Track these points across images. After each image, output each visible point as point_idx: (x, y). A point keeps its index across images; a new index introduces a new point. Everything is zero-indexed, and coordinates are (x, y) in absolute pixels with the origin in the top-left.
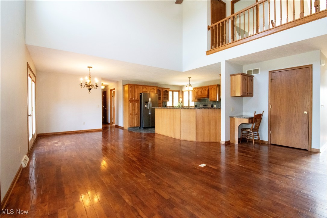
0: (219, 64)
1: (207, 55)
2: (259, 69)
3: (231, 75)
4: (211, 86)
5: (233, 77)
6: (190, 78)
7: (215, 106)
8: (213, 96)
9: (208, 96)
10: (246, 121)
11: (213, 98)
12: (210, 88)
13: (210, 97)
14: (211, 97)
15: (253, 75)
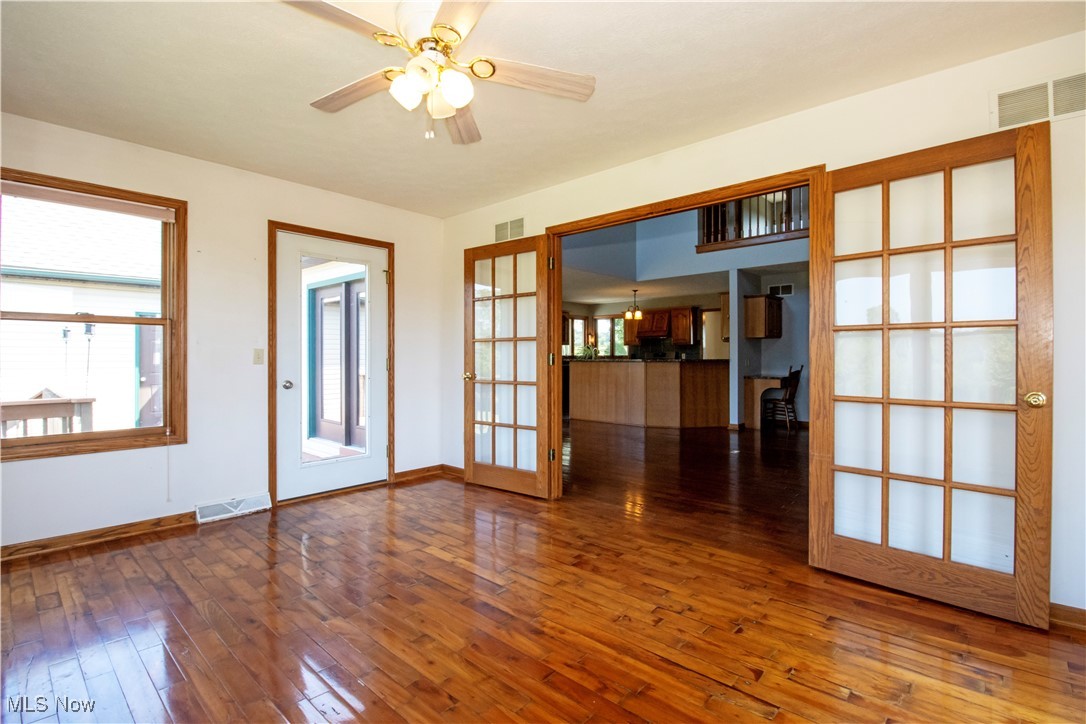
0: (725, 275)
1: (698, 252)
2: (793, 285)
3: (746, 297)
4: (676, 309)
5: (750, 300)
6: (635, 291)
7: (684, 356)
8: (680, 332)
9: (669, 334)
10: (777, 384)
11: (680, 337)
12: (673, 313)
13: (674, 335)
14: (677, 335)
15: (780, 296)
